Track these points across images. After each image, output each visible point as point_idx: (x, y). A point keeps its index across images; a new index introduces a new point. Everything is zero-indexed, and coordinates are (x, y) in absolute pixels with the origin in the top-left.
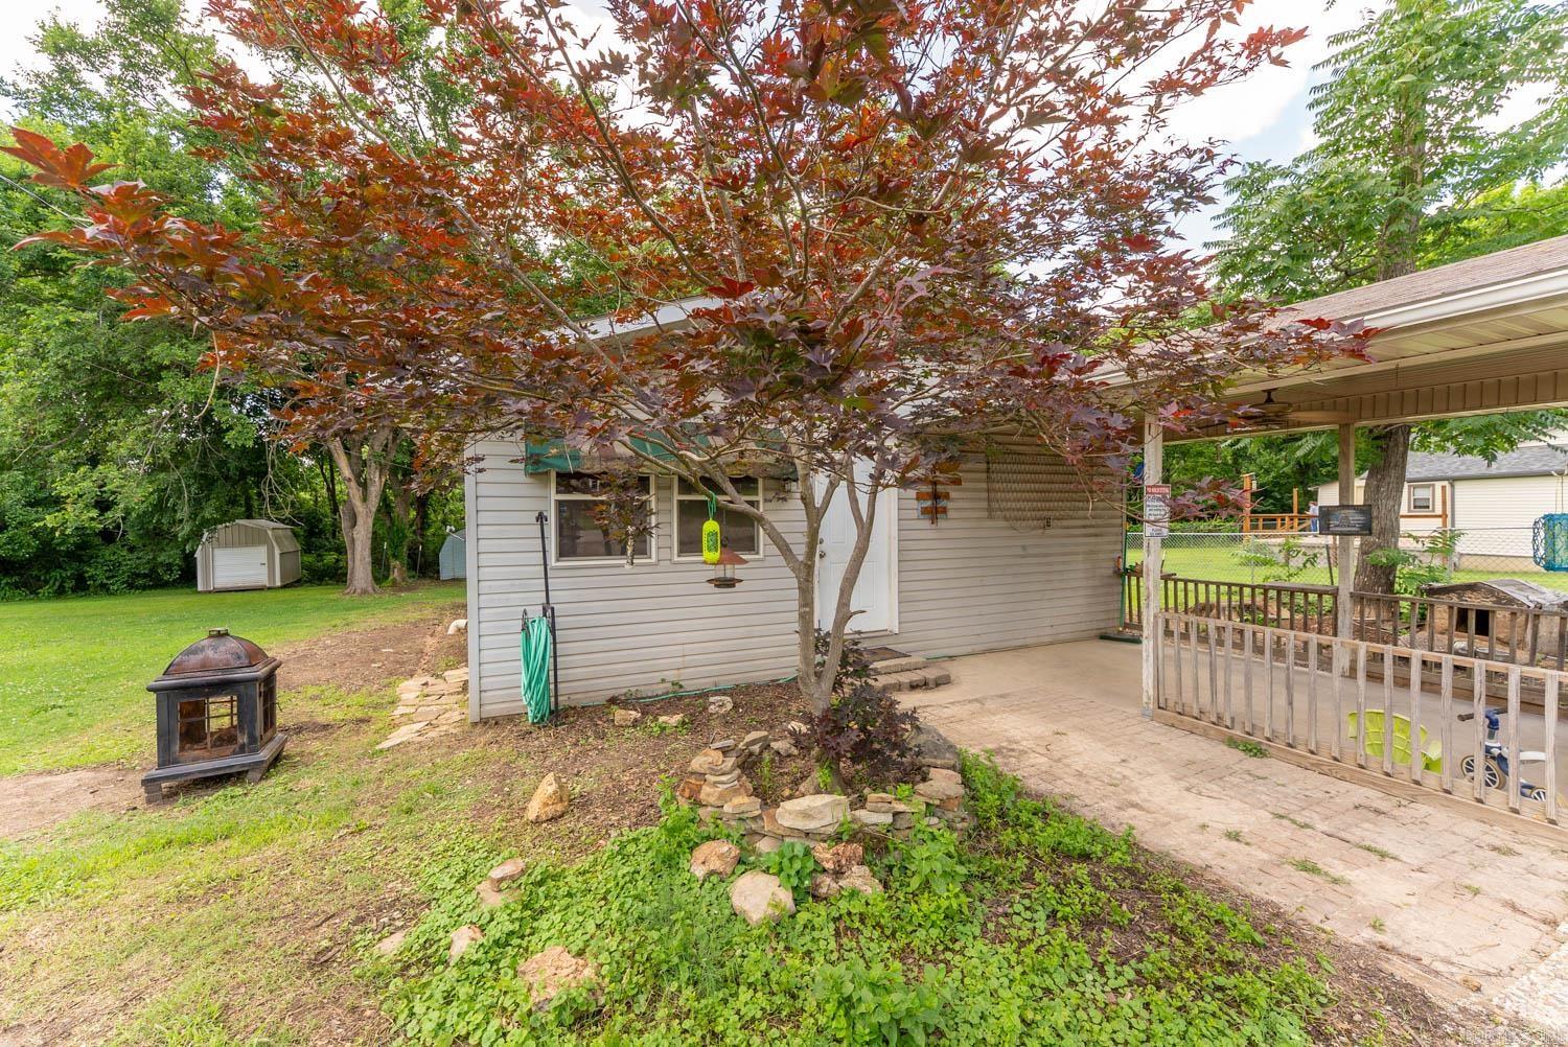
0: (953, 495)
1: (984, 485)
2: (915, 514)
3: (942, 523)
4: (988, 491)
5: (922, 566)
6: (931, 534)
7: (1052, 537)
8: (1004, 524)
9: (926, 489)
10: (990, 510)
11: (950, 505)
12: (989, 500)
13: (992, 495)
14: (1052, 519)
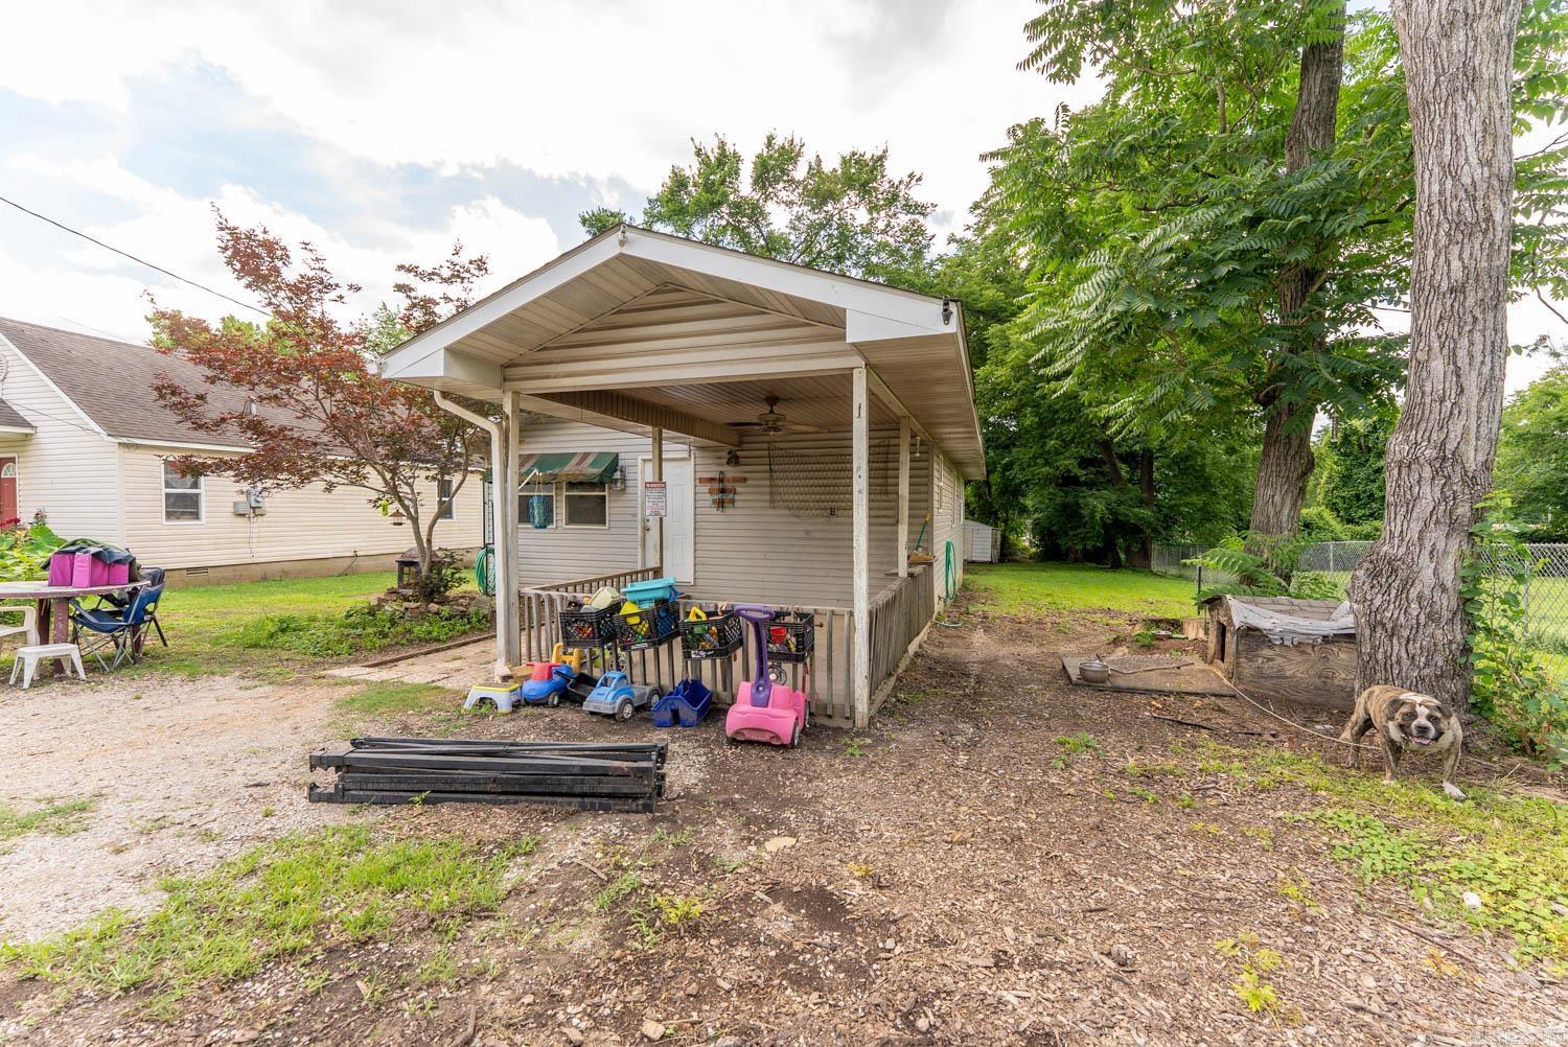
0: (739, 490)
1: (768, 482)
2: (709, 503)
3: (729, 511)
4: (771, 486)
5: (713, 540)
6: (722, 518)
7: (835, 524)
8: (787, 512)
9: (716, 486)
10: (772, 501)
11: (737, 497)
12: (771, 493)
13: (774, 489)
14: (837, 509)
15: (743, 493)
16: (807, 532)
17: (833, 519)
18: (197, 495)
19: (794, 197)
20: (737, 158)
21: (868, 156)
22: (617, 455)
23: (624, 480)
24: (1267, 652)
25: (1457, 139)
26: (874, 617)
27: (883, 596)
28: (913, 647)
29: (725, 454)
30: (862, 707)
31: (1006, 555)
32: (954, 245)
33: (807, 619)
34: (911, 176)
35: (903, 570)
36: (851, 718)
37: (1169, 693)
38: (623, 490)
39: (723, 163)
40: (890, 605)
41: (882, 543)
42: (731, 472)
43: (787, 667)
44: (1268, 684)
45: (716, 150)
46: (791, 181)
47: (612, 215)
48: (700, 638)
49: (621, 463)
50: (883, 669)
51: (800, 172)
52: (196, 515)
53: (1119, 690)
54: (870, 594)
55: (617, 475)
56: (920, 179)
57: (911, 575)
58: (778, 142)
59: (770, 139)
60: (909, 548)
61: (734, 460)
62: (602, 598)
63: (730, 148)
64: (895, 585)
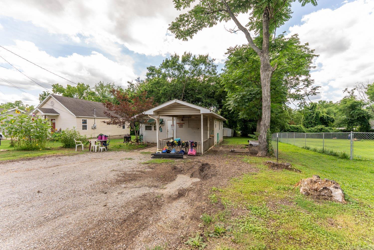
2: (179, 127)
3: (182, 128)
4: (188, 124)
5: (179, 133)
6: (180, 129)
8: (191, 128)
9: (180, 124)
12: (189, 126)
14: (199, 128)
15: (184, 126)
16: (194, 132)
17: (199, 130)
18: (86, 125)
19: (190, 63)
20: (179, 57)
21: (204, 56)
22: (163, 119)
23: (164, 123)
24: (253, 147)
25: (265, 91)
26: (204, 142)
27: (205, 140)
28: (210, 149)
29: (181, 119)
30: (202, 153)
31: (235, 135)
32: (223, 71)
33: (196, 143)
34: (213, 59)
35: (208, 138)
36: (201, 154)
37: (241, 152)
38: (164, 125)
39: (176, 58)
40: (206, 141)
41: (205, 134)
42: (182, 122)
43: (194, 148)
44: (253, 151)
45: (174, 55)
46: (189, 61)
47: (153, 67)
48: (184, 145)
49: (163, 120)
50: (205, 150)
51: (191, 59)
52: (86, 129)
53: (235, 152)
54: (203, 140)
55: (163, 122)
56: (215, 60)
57: (210, 138)
58: (187, 53)
59: (185, 53)
60: (209, 134)
61: (182, 120)
62: (171, 141)
63: (177, 55)
64: (207, 139)
